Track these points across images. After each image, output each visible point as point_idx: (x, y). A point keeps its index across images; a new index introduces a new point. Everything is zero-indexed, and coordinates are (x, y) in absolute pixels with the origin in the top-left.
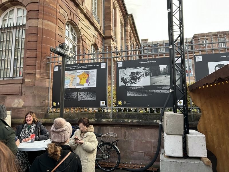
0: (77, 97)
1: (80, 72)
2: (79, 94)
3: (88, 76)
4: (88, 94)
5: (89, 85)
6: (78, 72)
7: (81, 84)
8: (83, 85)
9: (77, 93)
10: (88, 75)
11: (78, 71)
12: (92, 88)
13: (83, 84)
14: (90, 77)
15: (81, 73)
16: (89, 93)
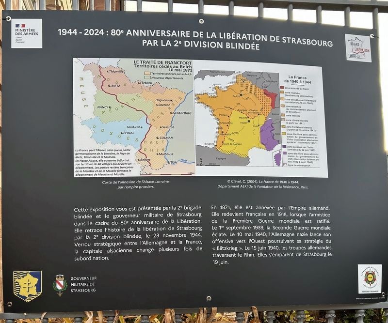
0: (207, 237)
1: (213, 73)
2: (220, 219)
3: (273, 105)
4: (276, 218)
5: (285, 159)
6: (202, 74)
7: (226, 149)
8: (244, 161)
9: (206, 212)
10: (273, 97)
11: (198, 65)
12: (302, 181)
13: (239, 151)
14: (283, 110)
15: (224, 82)
16: (287, 211)
